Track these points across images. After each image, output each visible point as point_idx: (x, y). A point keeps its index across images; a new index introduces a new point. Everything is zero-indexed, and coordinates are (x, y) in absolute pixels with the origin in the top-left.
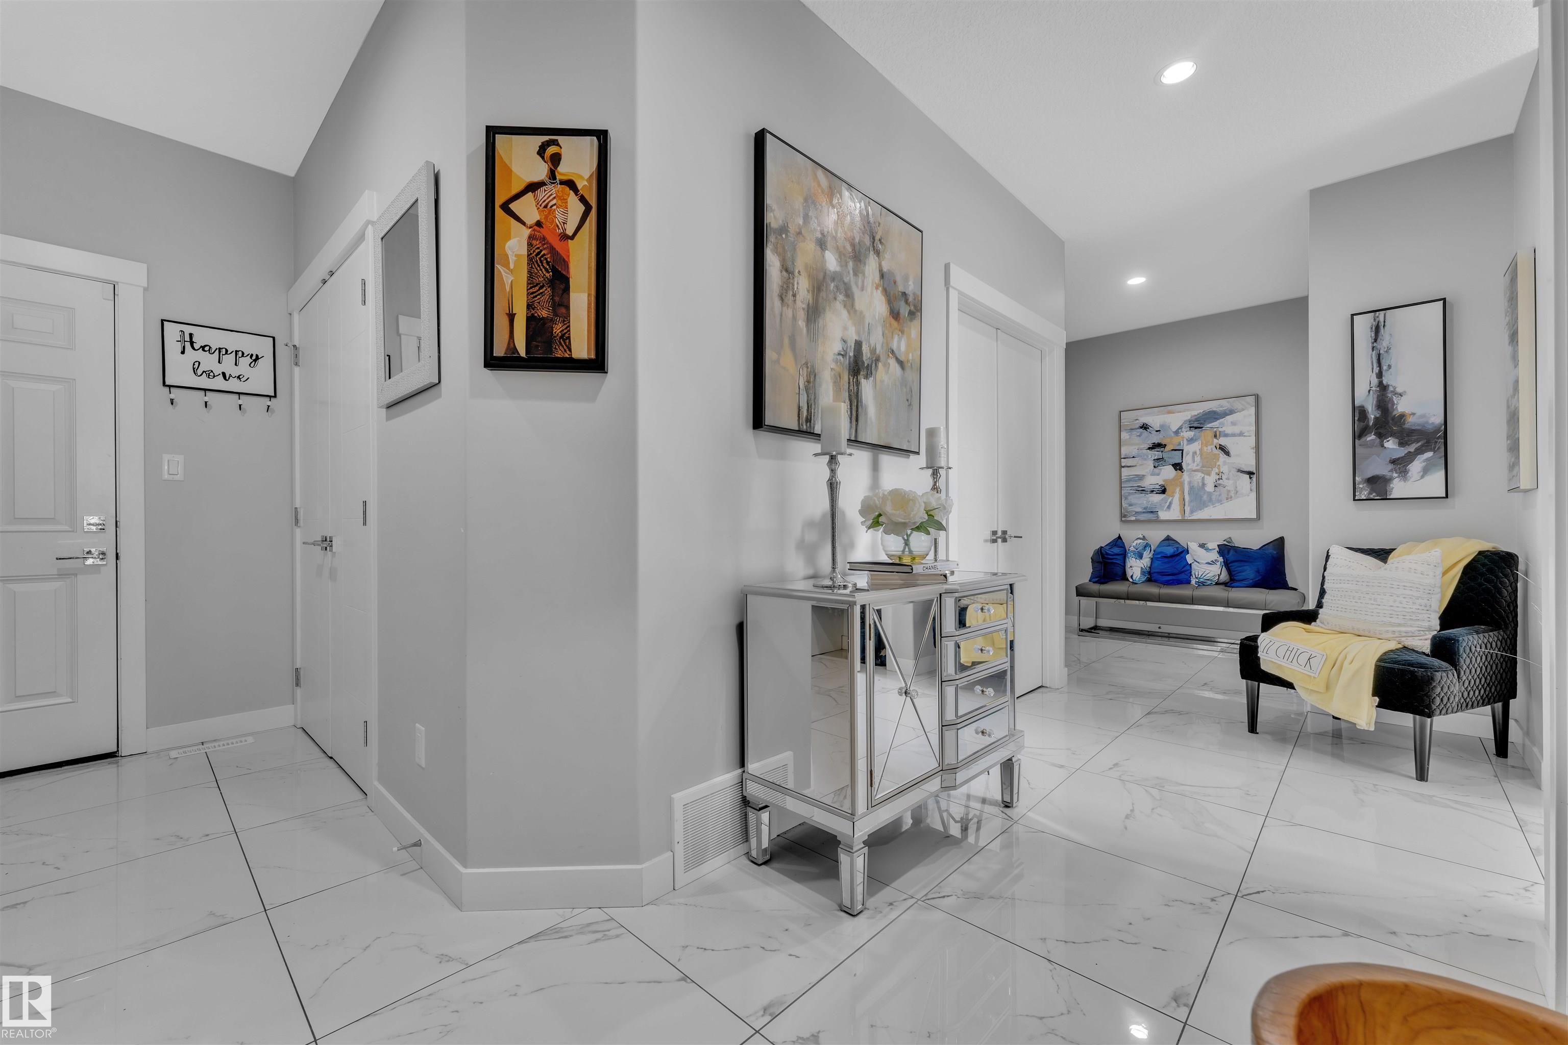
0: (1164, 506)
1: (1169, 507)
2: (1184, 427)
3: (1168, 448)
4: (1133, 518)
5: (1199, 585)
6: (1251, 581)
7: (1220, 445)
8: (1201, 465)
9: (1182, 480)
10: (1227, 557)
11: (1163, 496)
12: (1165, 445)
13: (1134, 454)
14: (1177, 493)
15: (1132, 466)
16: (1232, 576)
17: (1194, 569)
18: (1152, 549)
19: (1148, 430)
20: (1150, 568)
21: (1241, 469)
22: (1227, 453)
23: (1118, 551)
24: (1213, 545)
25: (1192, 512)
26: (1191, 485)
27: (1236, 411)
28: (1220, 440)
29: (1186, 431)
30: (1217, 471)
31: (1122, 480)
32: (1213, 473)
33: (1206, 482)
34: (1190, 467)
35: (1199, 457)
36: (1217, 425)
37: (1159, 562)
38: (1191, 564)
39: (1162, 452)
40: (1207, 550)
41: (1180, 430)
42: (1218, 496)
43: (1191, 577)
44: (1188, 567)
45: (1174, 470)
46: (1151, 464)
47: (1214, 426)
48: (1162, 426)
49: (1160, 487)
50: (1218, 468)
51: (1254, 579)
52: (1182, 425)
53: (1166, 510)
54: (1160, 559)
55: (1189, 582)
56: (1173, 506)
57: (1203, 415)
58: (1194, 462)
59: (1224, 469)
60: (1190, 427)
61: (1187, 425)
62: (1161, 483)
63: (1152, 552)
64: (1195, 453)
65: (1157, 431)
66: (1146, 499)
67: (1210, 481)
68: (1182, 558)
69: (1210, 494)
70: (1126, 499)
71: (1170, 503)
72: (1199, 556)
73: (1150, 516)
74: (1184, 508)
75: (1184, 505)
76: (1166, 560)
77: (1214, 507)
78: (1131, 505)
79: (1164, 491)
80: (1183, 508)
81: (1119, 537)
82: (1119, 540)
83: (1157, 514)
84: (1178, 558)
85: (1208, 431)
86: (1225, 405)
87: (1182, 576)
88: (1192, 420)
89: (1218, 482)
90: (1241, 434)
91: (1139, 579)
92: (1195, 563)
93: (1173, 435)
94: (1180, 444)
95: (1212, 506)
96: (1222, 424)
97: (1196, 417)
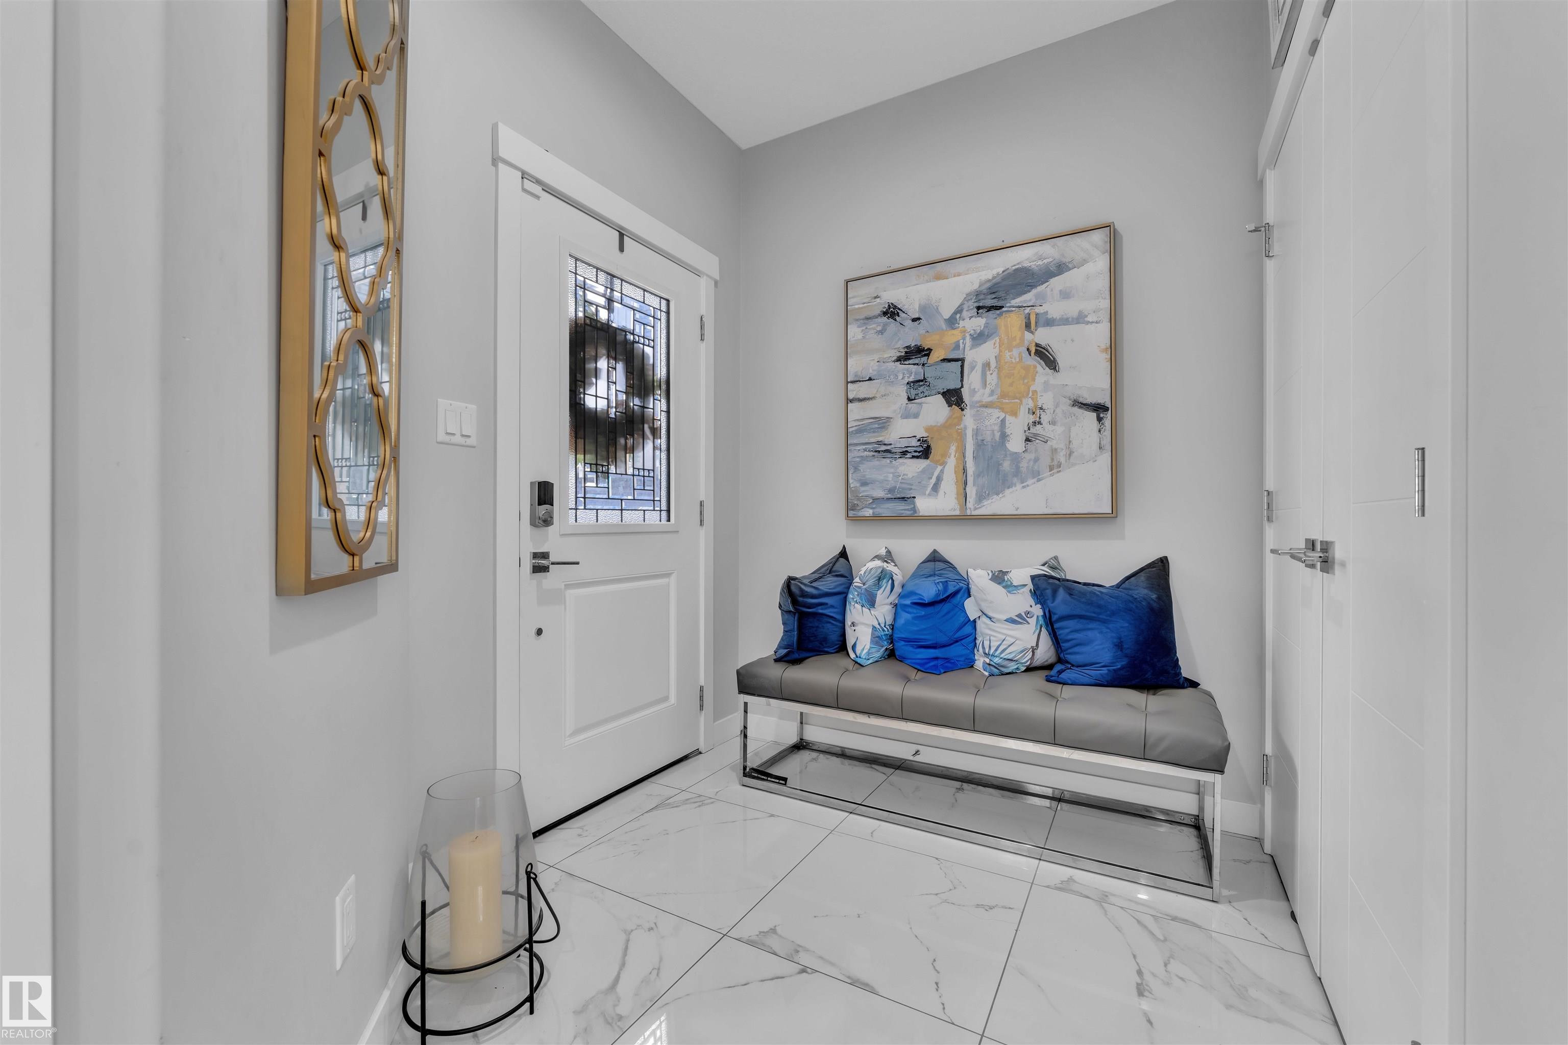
0: (925, 487)
1: (936, 488)
2: (965, 307)
3: (936, 356)
4: (868, 512)
5: (991, 675)
6: (1105, 671)
7: (1037, 345)
8: (999, 391)
9: (962, 426)
10: (1051, 605)
11: (922, 464)
12: (930, 350)
13: (871, 372)
14: (952, 456)
15: (869, 399)
16: (1062, 651)
17: (982, 634)
18: (896, 584)
19: (897, 318)
20: (893, 627)
21: (1081, 400)
22: (1051, 363)
23: (832, 586)
24: (1021, 575)
25: (980, 498)
26: (980, 438)
27: (1070, 266)
28: (1037, 333)
29: (971, 318)
30: (1031, 404)
31: (850, 430)
32: (1023, 411)
33: (1008, 431)
34: (977, 398)
35: (995, 374)
36: (1030, 300)
37: (909, 615)
38: (975, 621)
39: (923, 365)
40: (1010, 587)
41: (958, 316)
42: (1032, 463)
43: (976, 650)
44: (968, 629)
45: (947, 405)
46: (901, 392)
47: (1025, 301)
48: (923, 308)
49: (918, 443)
50: (1033, 399)
51: (1112, 664)
52: (962, 304)
53: (929, 495)
54: (910, 610)
55: (970, 664)
56: (944, 486)
57: (1004, 279)
58: (984, 384)
59: (1046, 400)
60: (979, 308)
61: (972, 304)
62: (921, 434)
63: (898, 589)
64: (987, 365)
65: (914, 320)
66: (892, 470)
67: (1017, 427)
68: (956, 606)
69: (1016, 458)
70: (854, 472)
71: (939, 479)
72: (991, 602)
73: (900, 507)
74: (965, 489)
75: (966, 483)
76: (922, 612)
77: (1024, 487)
78: (864, 484)
79: (925, 452)
80: (962, 490)
81: (843, 554)
82: (842, 560)
83: (914, 503)
84: (946, 607)
85: (1012, 314)
86: (1049, 252)
87: (955, 651)
88: (981, 291)
89: (1033, 430)
90: (1080, 319)
91: (869, 653)
92: (984, 619)
93: (944, 326)
94: (957, 347)
95: (1019, 486)
96: (1042, 297)
97: (988, 285)
